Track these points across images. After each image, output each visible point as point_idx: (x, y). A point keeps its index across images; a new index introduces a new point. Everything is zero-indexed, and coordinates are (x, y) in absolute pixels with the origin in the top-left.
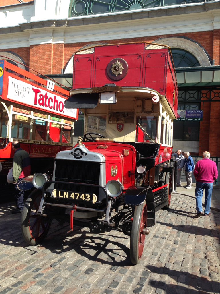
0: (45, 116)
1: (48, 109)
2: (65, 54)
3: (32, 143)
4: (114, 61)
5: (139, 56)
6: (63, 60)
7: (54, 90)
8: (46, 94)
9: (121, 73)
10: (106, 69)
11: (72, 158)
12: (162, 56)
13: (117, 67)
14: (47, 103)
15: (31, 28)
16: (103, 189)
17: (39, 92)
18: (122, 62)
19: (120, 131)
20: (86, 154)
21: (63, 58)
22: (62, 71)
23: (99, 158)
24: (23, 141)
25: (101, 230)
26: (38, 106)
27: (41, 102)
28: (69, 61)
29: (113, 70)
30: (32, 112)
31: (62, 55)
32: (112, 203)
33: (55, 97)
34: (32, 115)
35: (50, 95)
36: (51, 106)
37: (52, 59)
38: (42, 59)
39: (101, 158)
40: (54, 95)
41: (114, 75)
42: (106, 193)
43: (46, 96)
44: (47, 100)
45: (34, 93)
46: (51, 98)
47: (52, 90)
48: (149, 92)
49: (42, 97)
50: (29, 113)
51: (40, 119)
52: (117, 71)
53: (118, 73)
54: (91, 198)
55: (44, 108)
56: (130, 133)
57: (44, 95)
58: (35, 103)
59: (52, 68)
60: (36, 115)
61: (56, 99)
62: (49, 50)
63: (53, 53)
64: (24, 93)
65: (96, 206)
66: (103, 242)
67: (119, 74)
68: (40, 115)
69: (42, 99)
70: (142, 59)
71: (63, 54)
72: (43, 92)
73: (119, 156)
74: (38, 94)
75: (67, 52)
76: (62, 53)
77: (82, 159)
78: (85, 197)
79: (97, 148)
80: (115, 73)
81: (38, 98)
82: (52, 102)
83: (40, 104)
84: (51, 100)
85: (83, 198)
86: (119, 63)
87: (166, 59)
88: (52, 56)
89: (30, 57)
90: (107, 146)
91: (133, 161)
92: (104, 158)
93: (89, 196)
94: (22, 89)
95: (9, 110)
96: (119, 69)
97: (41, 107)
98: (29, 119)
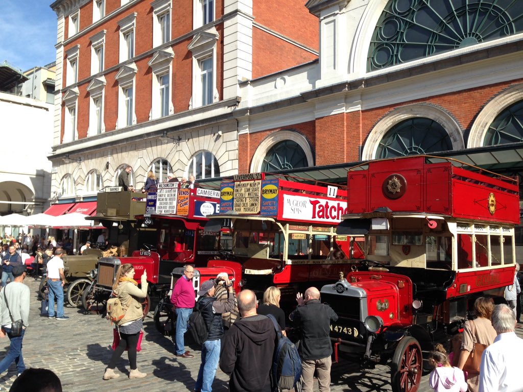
0: (326, 229)
1: (330, 220)
2: (364, 124)
3: (312, 263)
4: (391, 178)
5: (418, 171)
6: (361, 133)
7: (337, 196)
8: (327, 203)
9: (399, 190)
10: (382, 187)
11: (335, 293)
12: (444, 171)
13: (394, 184)
14: (329, 214)
15: (317, 97)
16: (363, 324)
17: (318, 202)
18: (399, 178)
19: (407, 255)
20: (347, 289)
21: (361, 131)
22: (359, 148)
23: (359, 294)
24: (302, 262)
25: (369, 366)
26: (317, 219)
27: (321, 214)
28: (369, 133)
29: (390, 187)
30: (311, 227)
31: (359, 127)
32: (373, 338)
33: (339, 204)
34: (311, 231)
35: (331, 203)
36: (333, 216)
37: (345, 133)
38: (332, 135)
39: (362, 293)
40: (337, 202)
41: (392, 193)
42: (365, 328)
43: (327, 206)
44: (329, 209)
45: (312, 206)
46: (333, 207)
47: (335, 197)
48: (424, 217)
49: (321, 208)
50: (307, 228)
51: (321, 234)
52: (394, 188)
53: (395, 191)
54: (353, 331)
55: (325, 220)
56: (418, 258)
57: (324, 205)
58: (314, 217)
59: (345, 146)
60: (315, 230)
61: (340, 206)
62: (340, 123)
63: (347, 126)
64: (300, 208)
65: (358, 339)
66: (381, 383)
67: (397, 192)
68: (320, 229)
69: (323, 211)
70: (422, 174)
71: (361, 125)
72: (323, 202)
73: (392, 288)
74: (317, 206)
75: (366, 122)
76: (360, 123)
77: (343, 294)
78: (348, 330)
79: (370, 278)
80: (392, 191)
81: (317, 209)
82: (335, 211)
83: (320, 217)
84: (333, 209)
85: (346, 332)
86: (396, 180)
87: (449, 174)
88: (345, 129)
89: (317, 134)
90: (381, 277)
91: (409, 294)
92: (365, 293)
93: (351, 330)
94: (298, 204)
95: (285, 229)
96: (396, 186)
97: (322, 220)
98: (308, 236)
